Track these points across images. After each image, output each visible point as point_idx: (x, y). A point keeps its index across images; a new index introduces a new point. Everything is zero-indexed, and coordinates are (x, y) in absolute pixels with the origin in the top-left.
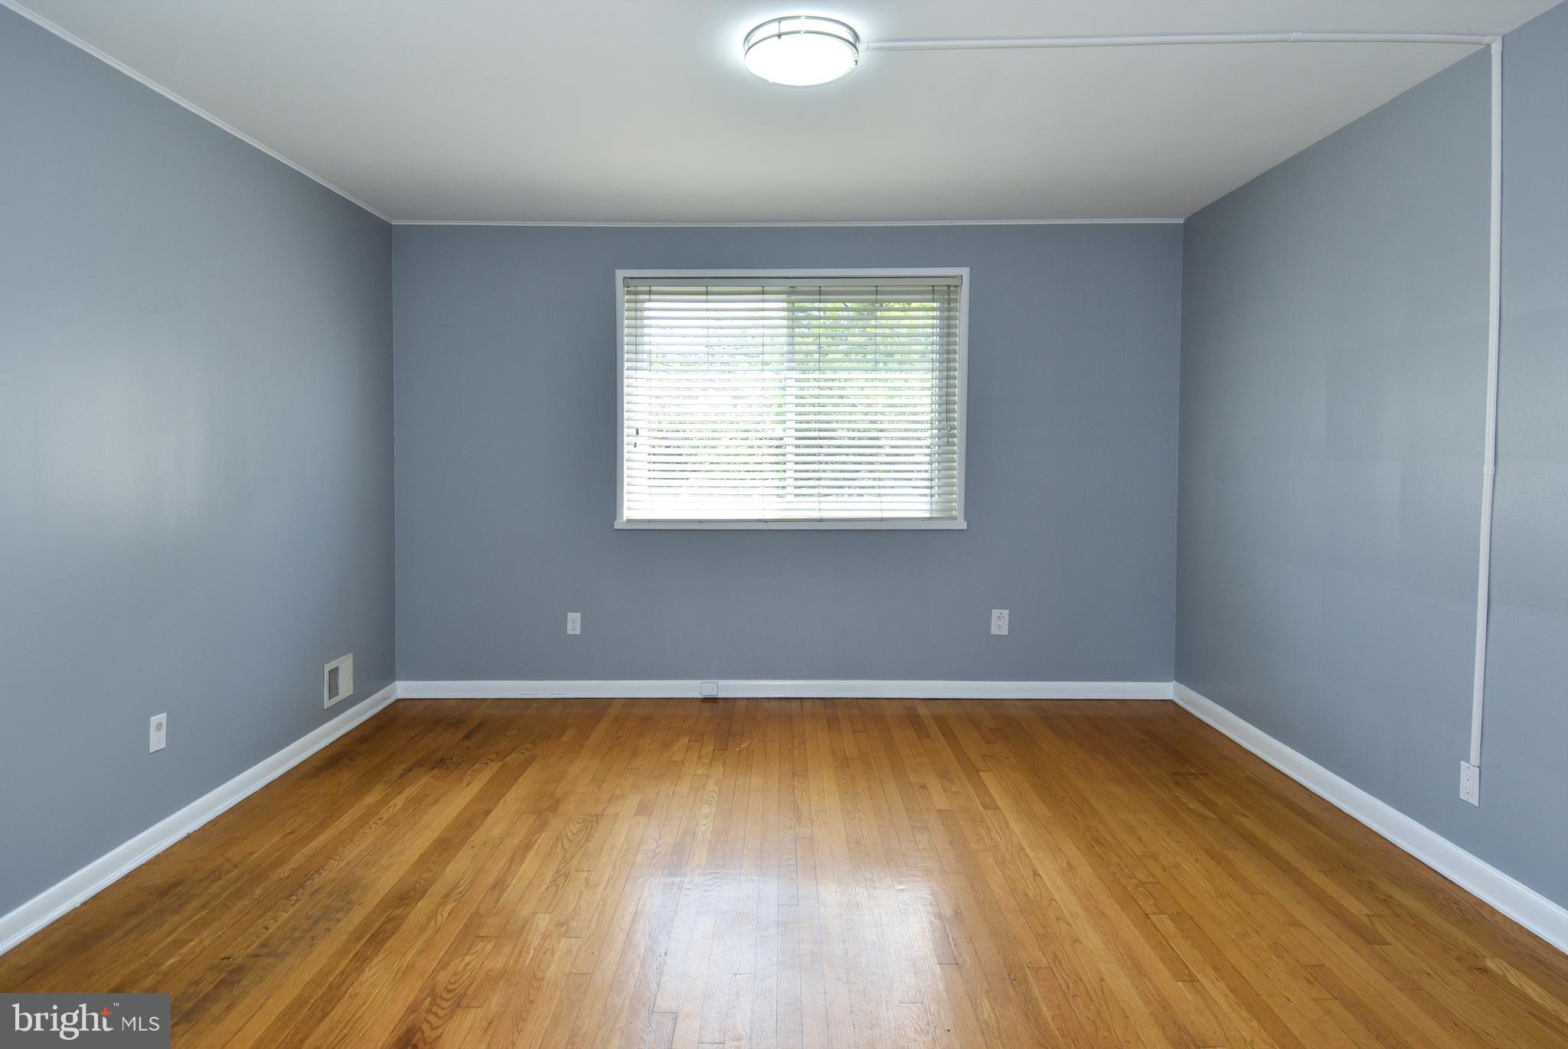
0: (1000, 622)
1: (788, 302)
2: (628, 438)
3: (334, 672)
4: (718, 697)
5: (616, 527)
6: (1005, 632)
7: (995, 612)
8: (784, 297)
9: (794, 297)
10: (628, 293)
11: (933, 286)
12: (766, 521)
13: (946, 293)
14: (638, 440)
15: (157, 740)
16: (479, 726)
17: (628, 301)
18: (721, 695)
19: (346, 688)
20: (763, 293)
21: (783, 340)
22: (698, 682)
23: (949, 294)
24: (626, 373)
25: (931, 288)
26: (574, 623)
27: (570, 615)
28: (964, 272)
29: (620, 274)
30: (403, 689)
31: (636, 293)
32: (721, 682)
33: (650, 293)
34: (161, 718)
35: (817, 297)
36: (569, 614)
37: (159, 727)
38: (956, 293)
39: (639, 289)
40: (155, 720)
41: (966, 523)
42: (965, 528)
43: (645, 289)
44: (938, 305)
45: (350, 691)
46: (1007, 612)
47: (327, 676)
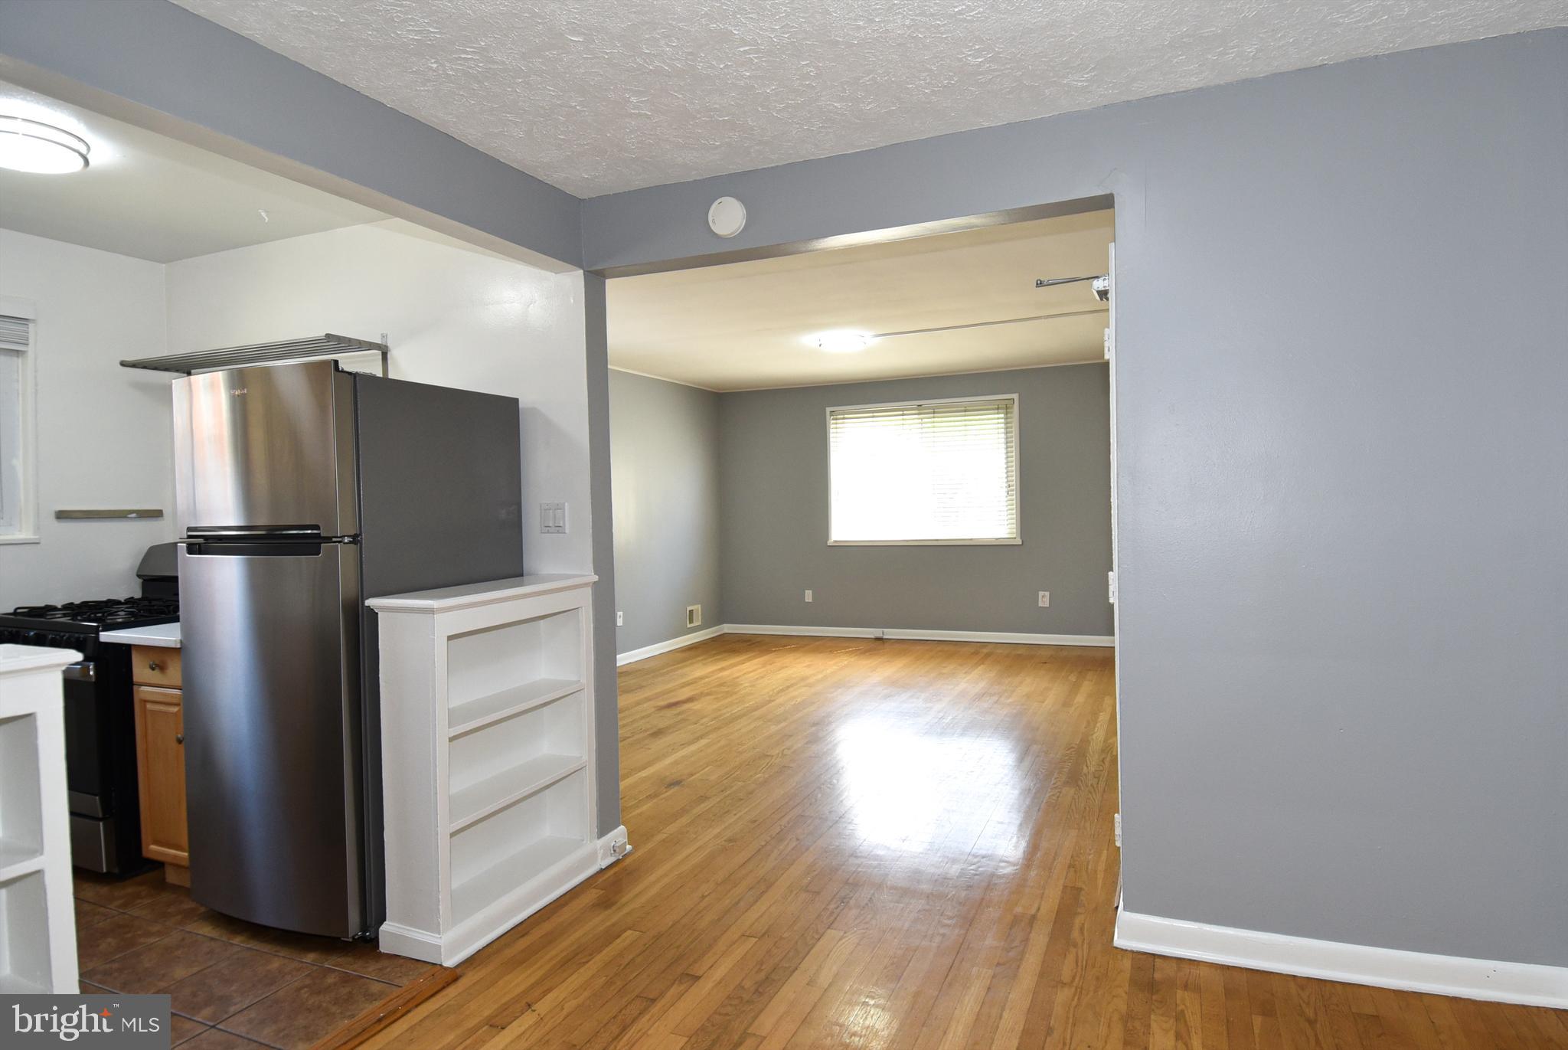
0: (1044, 599)
3: (691, 612)
5: (827, 545)
6: (1047, 605)
7: (1041, 593)
10: (833, 419)
13: (1006, 408)
15: (619, 621)
16: (756, 642)
17: (833, 424)
18: (885, 637)
19: (697, 622)
22: (873, 629)
25: (999, 407)
26: (809, 596)
27: (807, 591)
28: (1015, 396)
29: (828, 410)
30: (727, 628)
31: (836, 419)
32: (885, 630)
33: (844, 418)
34: (620, 613)
35: (932, 415)
38: (1011, 408)
39: (839, 417)
41: (1021, 541)
42: (1020, 543)
43: (842, 416)
44: (1002, 416)
45: (700, 623)
46: (1047, 594)
47: (688, 612)
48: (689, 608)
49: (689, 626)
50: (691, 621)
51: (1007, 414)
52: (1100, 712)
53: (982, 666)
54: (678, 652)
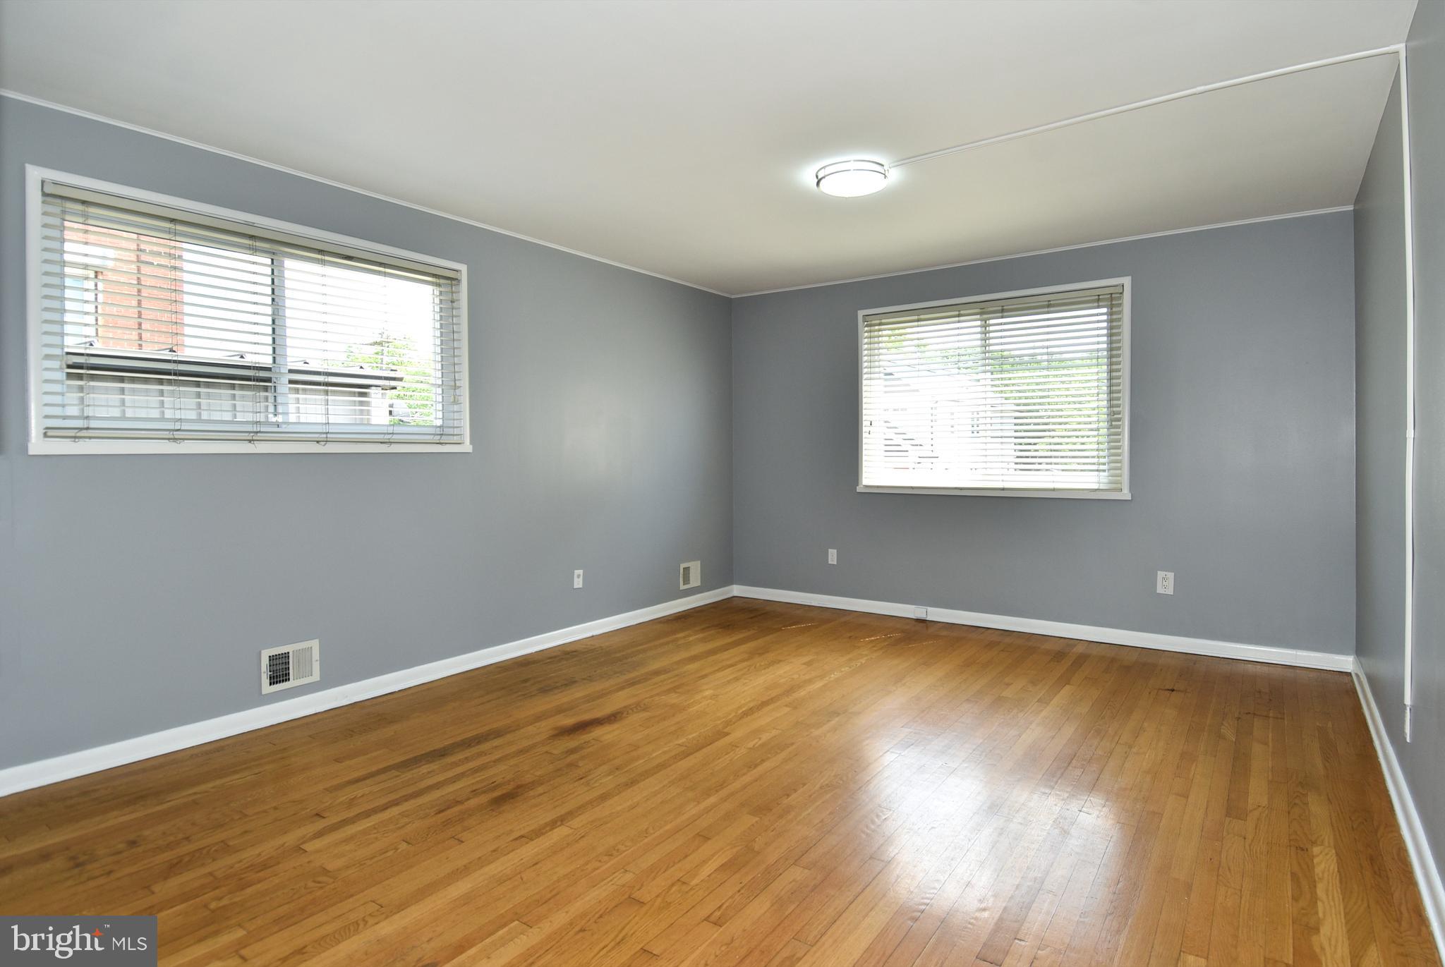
0: (1165, 583)
1: (981, 320)
2: (865, 428)
3: (687, 570)
4: (928, 619)
5: (858, 491)
6: (1170, 591)
7: (1161, 574)
8: (978, 317)
9: (985, 316)
10: (867, 326)
11: (1099, 295)
12: (961, 489)
13: (1111, 300)
14: (871, 429)
15: (578, 583)
16: (763, 614)
17: (866, 332)
18: (929, 618)
19: (695, 581)
20: (959, 316)
21: (979, 350)
22: (913, 607)
23: (1112, 301)
24: (865, 382)
25: (1097, 297)
26: (833, 556)
28: (1127, 281)
29: (861, 313)
30: (737, 590)
31: (872, 325)
32: (930, 609)
33: (880, 324)
34: (581, 572)
36: (830, 550)
37: (579, 576)
38: (1120, 298)
39: (873, 322)
40: (577, 572)
41: (1130, 495)
42: (1130, 499)
43: (878, 322)
44: (1104, 310)
45: (699, 584)
46: (1171, 575)
47: (682, 571)
48: (683, 566)
49: (682, 587)
50: (686, 581)
51: (1111, 307)
52: (1314, 843)
53: (1068, 687)
54: (660, 622)
